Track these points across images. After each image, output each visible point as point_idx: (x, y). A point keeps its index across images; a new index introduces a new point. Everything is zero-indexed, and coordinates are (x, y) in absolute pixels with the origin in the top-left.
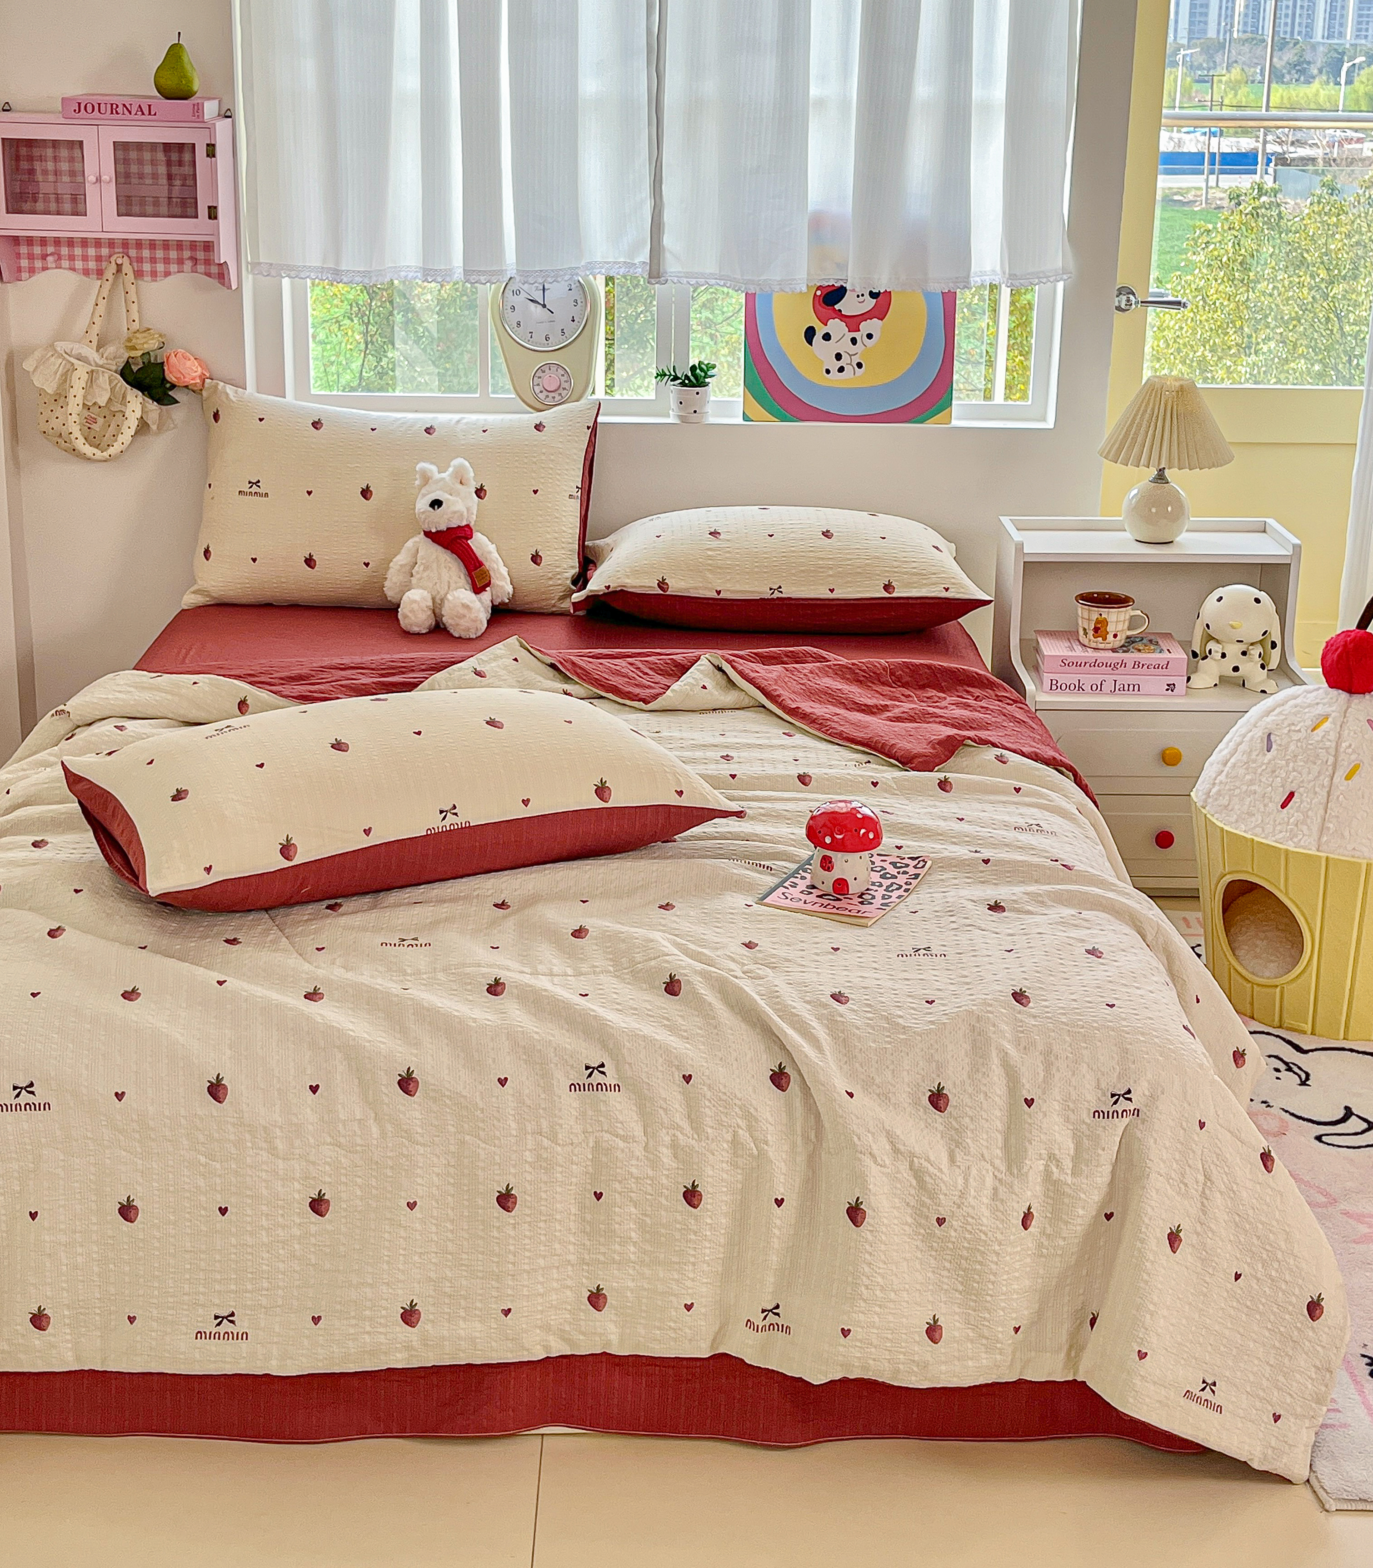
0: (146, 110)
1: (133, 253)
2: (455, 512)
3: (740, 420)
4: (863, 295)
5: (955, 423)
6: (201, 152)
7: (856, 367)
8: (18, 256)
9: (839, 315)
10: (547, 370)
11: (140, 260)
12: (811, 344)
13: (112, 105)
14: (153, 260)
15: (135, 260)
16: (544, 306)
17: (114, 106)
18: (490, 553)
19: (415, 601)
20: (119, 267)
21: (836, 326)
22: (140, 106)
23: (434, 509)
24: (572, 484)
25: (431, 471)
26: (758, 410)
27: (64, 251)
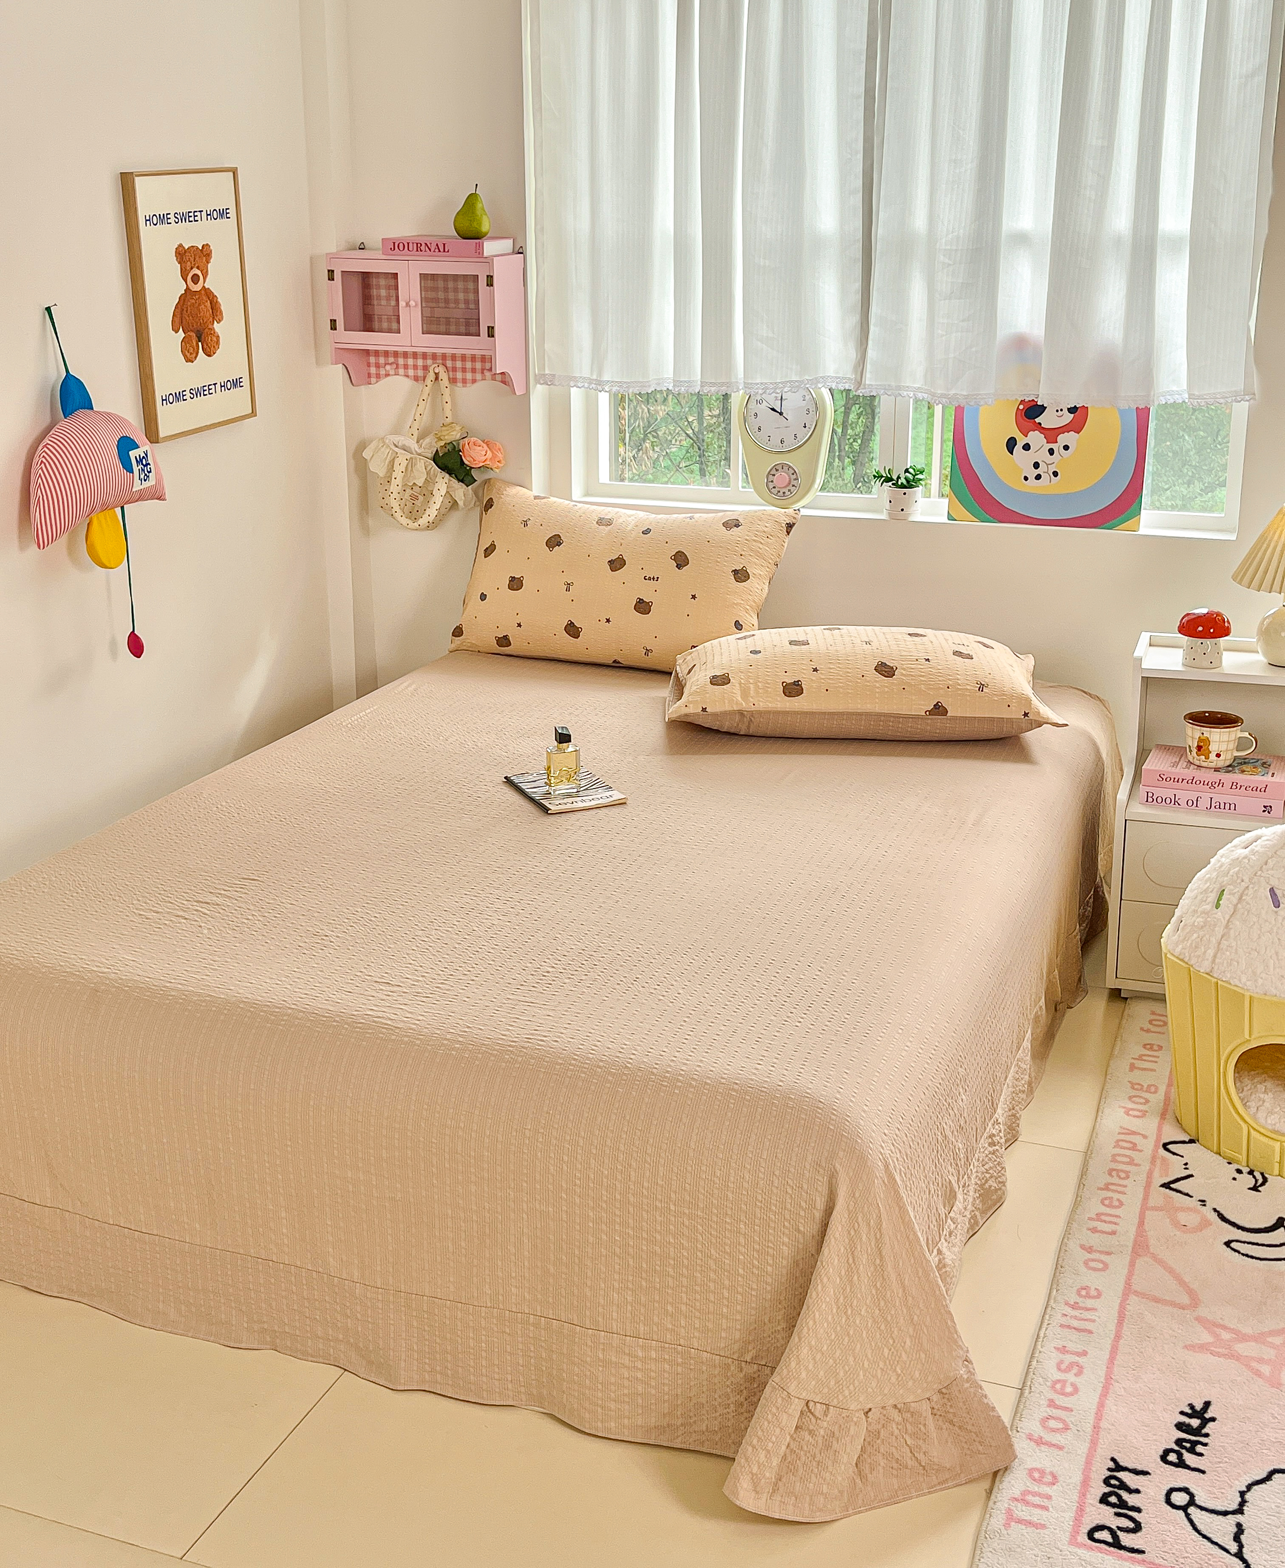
0: (442, 250)
1: (449, 364)
3: (945, 520)
4: (1061, 410)
5: (1143, 530)
6: (483, 282)
7: (1052, 475)
8: (369, 365)
9: (1039, 427)
10: (780, 469)
11: (454, 369)
12: (1012, 454)
13: (417, 244)
14: (464, 370)
15: (450, 369)
16: (781, 414)
17: (419, 245)
20: (437, 374)
21: (1036, 438)
22: (437, 245)
26: (962, 511)
27: (401, 361)
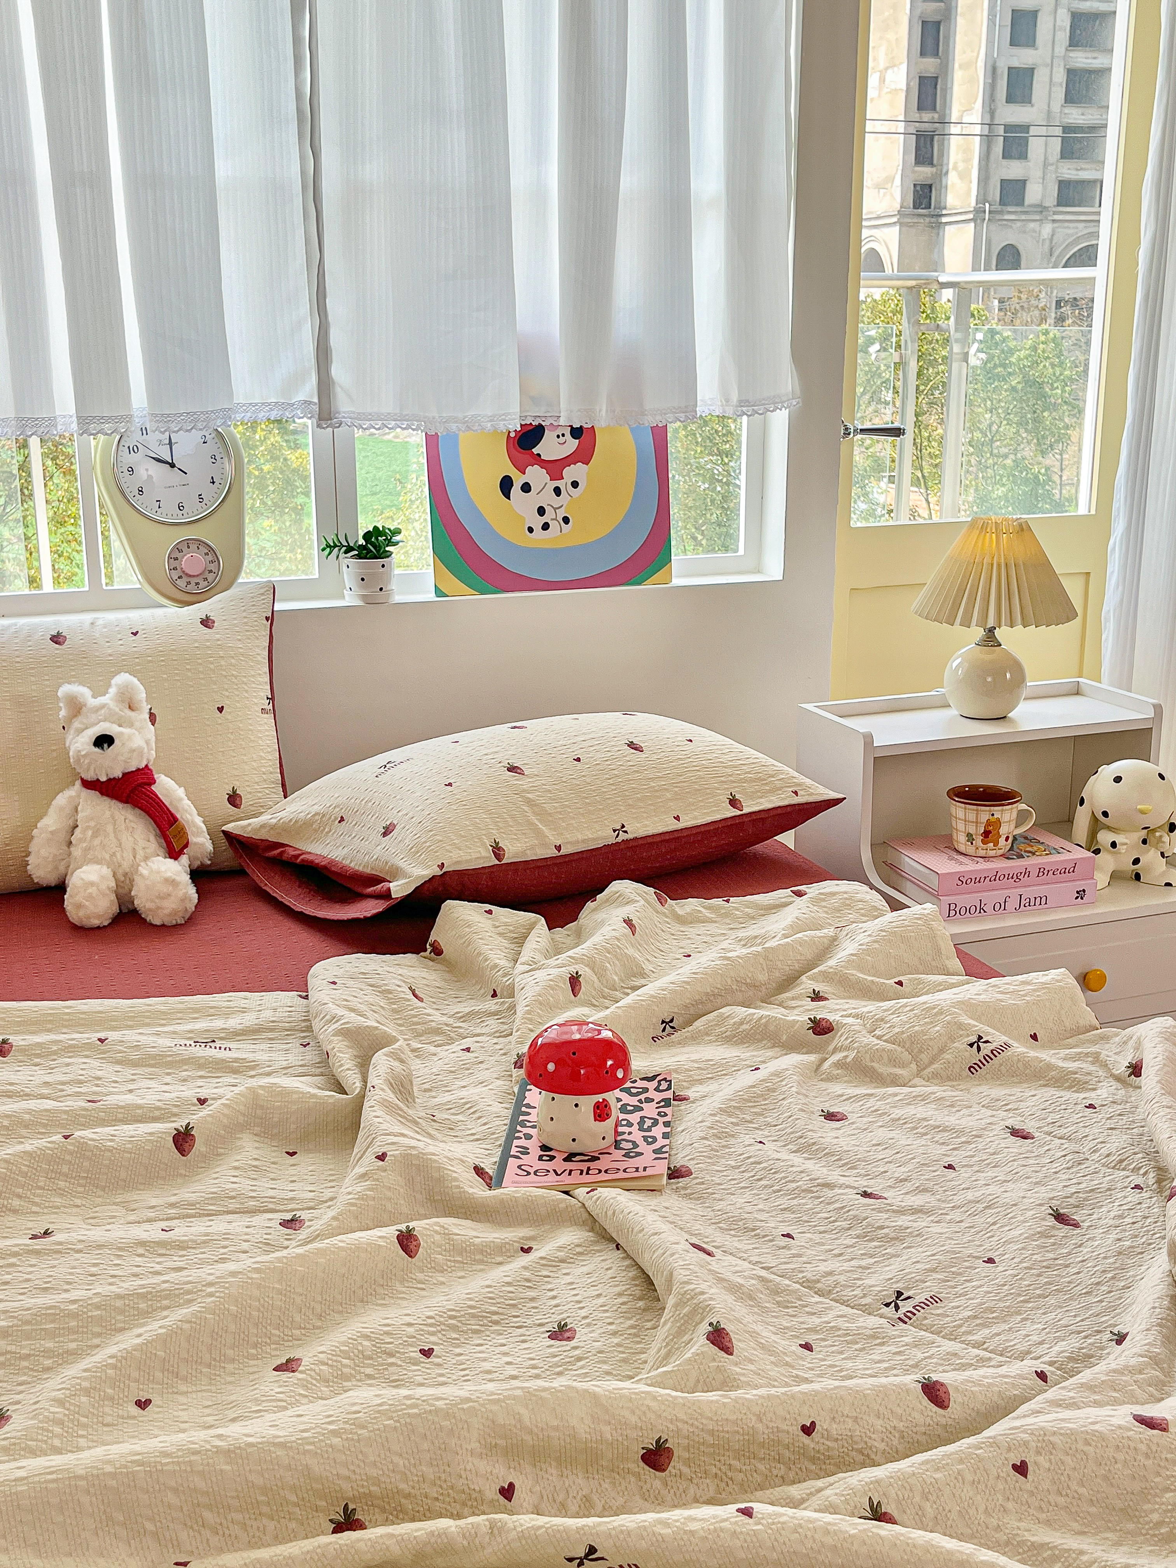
2: (133, 751)
3: (431, 596)
4: (563, 435)
5: (676, 581)
7: (562, 522)
9: (538, 459)
10: (185, 549)
12: (508, 497)
16: (172, 465)
18: (181, 799)
19: (92, 884)
21: (536, 475)
23: (103, 748)
24: (262, 694)
25: (82, 695)
26: (453, 583)
